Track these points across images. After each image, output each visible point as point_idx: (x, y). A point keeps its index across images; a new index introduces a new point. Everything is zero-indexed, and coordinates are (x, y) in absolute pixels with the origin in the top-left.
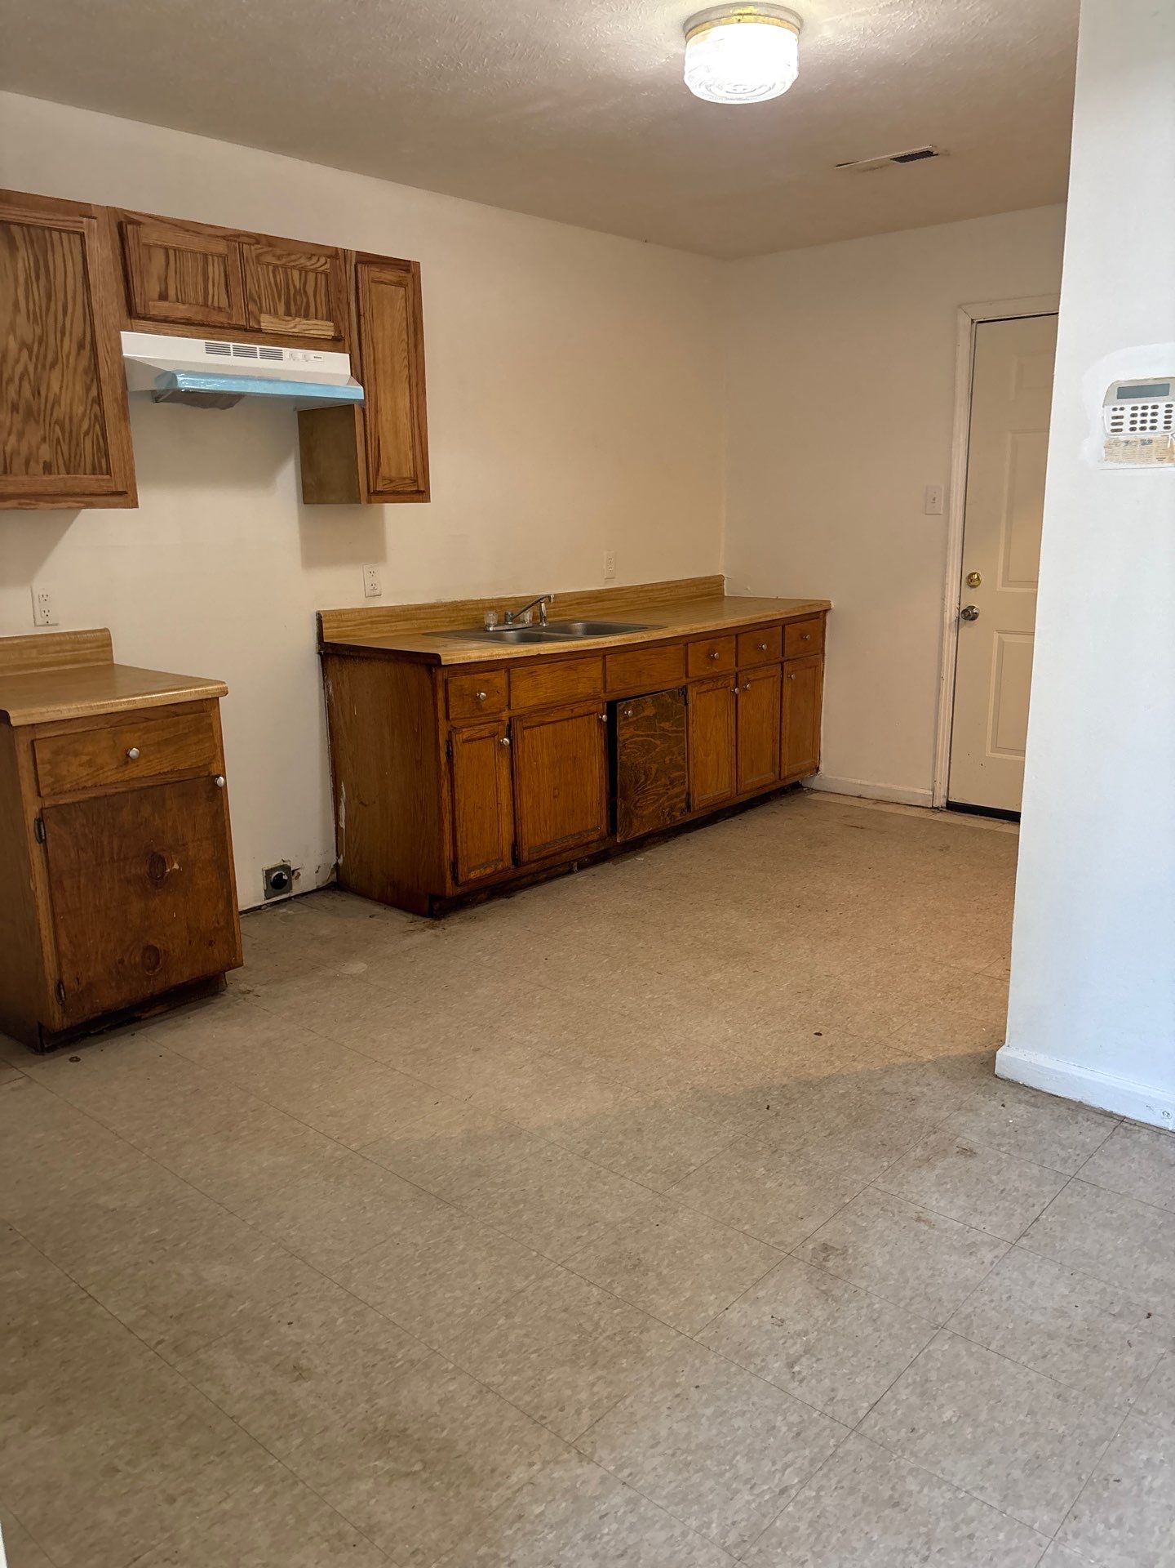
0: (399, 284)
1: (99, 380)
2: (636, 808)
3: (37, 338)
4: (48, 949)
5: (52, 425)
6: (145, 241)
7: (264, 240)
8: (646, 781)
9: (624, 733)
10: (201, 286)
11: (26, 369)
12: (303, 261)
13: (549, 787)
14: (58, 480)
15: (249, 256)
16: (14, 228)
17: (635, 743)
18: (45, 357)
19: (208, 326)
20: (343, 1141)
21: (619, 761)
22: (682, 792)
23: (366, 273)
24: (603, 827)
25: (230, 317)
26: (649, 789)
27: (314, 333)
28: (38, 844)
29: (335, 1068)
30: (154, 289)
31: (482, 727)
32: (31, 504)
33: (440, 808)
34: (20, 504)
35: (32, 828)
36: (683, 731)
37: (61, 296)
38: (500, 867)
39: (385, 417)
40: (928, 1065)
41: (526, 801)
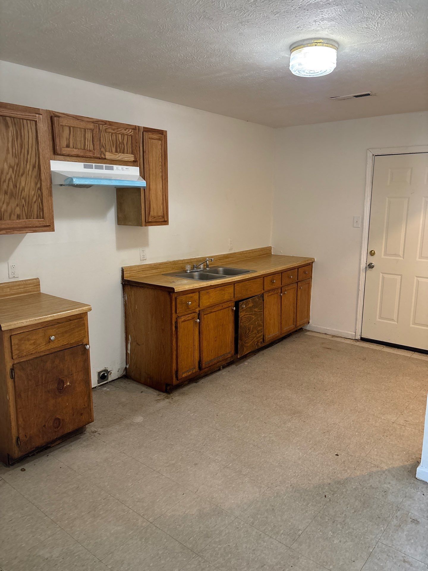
0: (159, 139)
1: (41, 180)
2: (245, 343)
3: (16, 164)
4: (13, 424)
5: (21, 199)
6: (61, 124)
7: (108, 123)
8: (249, 332)
9: (241, 314)
10: (83, 141)
11: (11, 177)
12: (123, 131)
13: (213, 337)
14: (23, 222)
15: (102, 129)
16: (8, 119)
17: (245, 318)
18: (19, 171)
19: (85, 157)
20: (145, 517)
21: (239, 325)
22: (261, 336)
23: (146, 135)
24: (233, 352)
25: (94, 154)
26: (250, 335)
27: (126, 159)
28: (11, 379)
29: (137, 474)
30: (64, 143)
31: (189, 315)
32: (12, 232)
33: (172, 349)
34: (7, 232)
35: (9, 373)
36: (262, 311)
37: (26, 146)
38: (194, 371)
39: (153, 192)
40: (386, 472)
41: (205, 344)
